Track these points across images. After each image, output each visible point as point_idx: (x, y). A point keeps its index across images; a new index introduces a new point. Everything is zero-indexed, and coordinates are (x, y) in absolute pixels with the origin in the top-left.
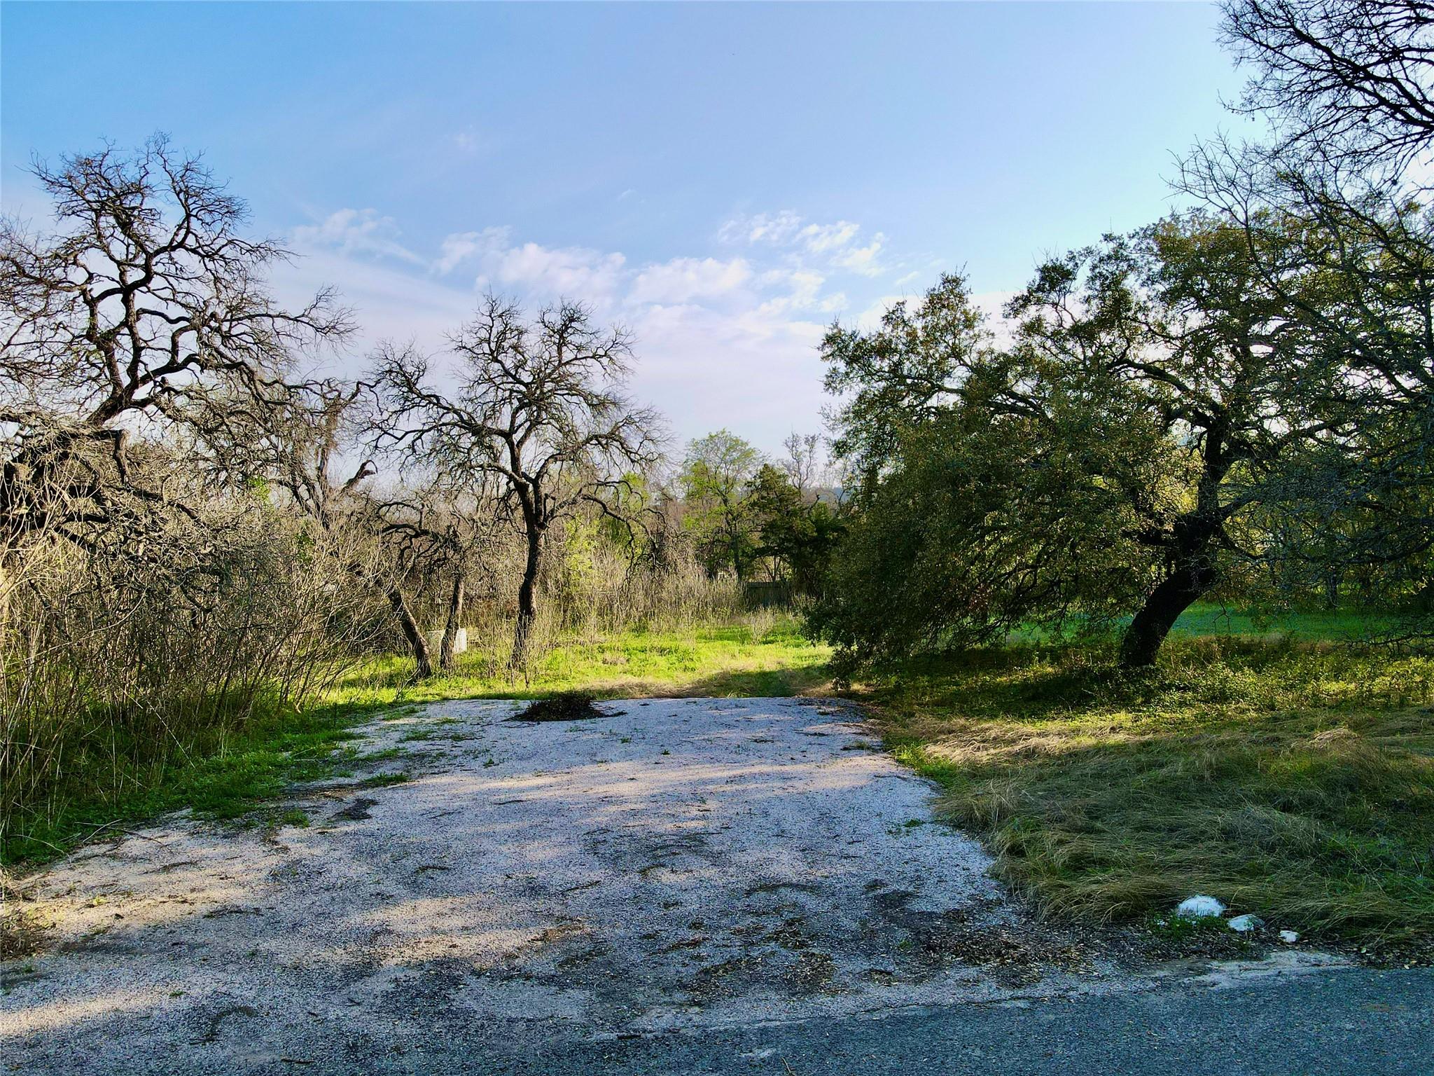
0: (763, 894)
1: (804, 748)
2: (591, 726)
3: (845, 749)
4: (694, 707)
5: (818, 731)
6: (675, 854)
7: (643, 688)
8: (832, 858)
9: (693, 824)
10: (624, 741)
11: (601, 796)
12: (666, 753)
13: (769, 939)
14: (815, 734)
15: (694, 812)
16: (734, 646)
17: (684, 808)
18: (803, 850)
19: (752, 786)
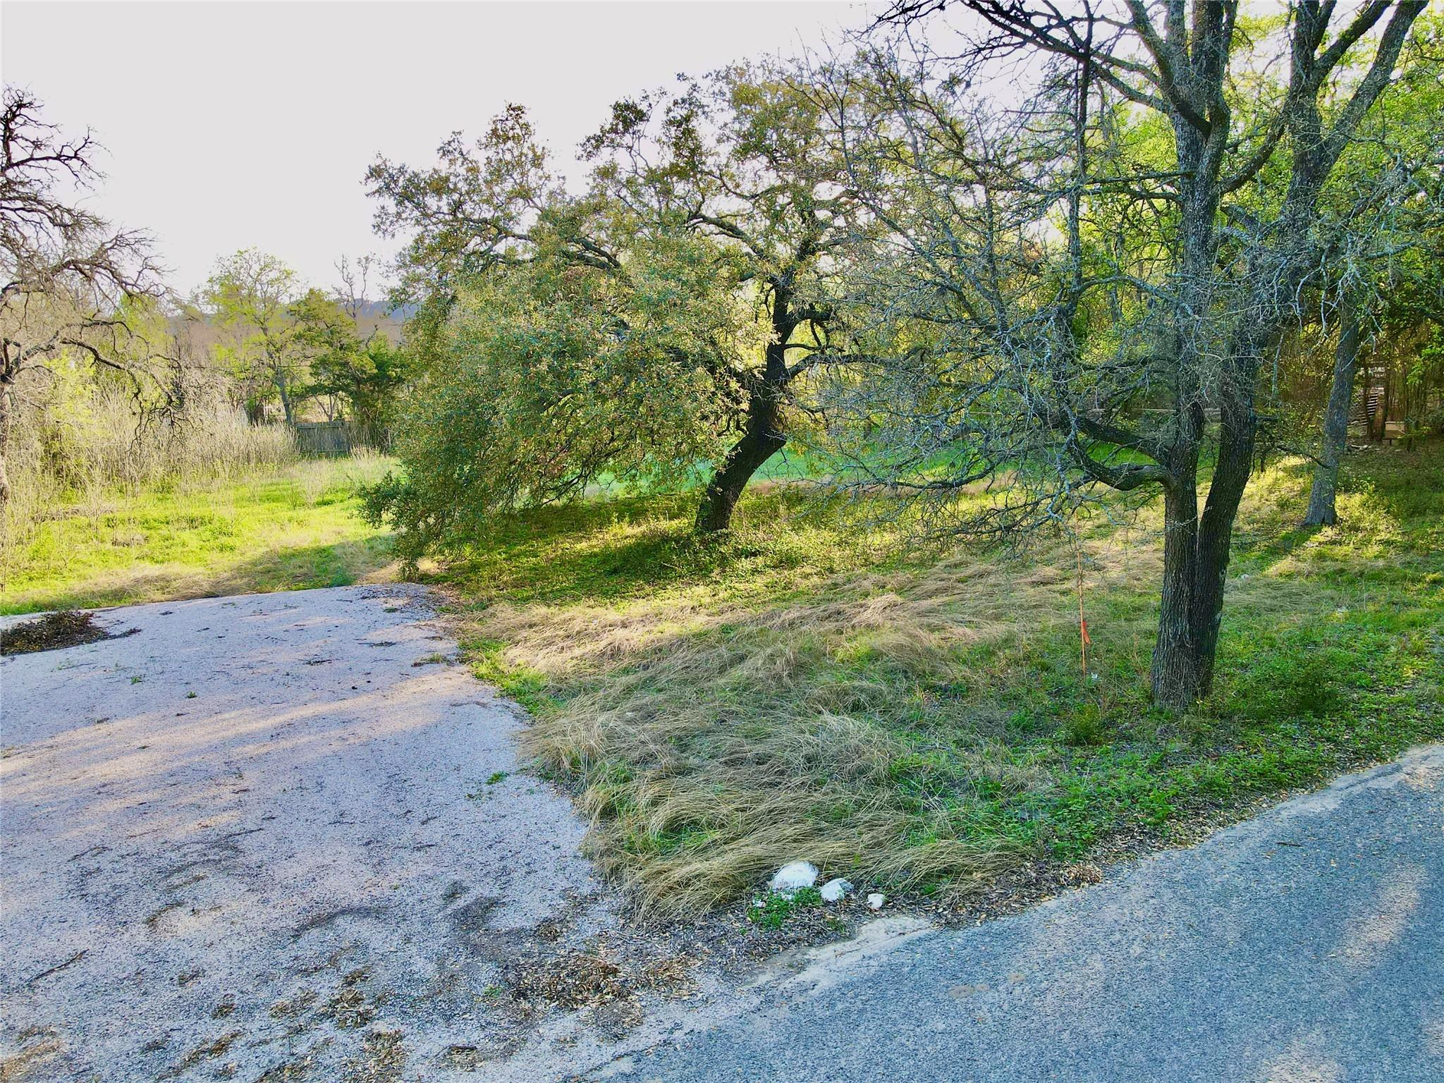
0: (315, 932)
1: (368, 667)
2: (91, 656)
3: (416, 665)
4: (231, 612)
5: (385, 639)
6: (198, 879)
7: (163, 583)
8: (402, 853)
9: (224, 818)
10: (135, 681)
11: (97, 783)
12: (192, 696)
13: (324, 1016)
14: (382, 644)
15: (227, 796)
16: (283, 511)
17: (214, 791)
18: (368, 844)
19: (303, 740)
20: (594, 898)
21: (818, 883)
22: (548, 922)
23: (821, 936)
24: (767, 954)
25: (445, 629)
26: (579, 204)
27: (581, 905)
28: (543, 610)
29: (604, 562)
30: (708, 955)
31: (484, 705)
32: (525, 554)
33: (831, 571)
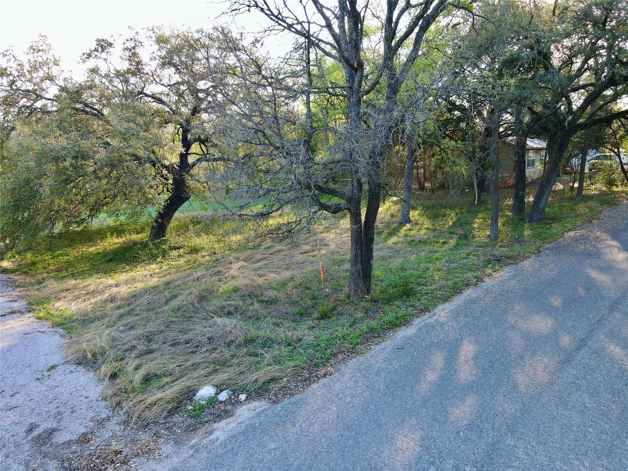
3: (2, 315)
20: (108, 419)
21: (217, 394)
22: (85, 434)
23: (219, 417)
24: (195, 430)
25: (18, 296)
26: (80, 84)
27: (101, 423)
28: (73, 282)
29: (105, 256)
30: (167, 435)
31: (43, 332)
32: (61, 255)
33: (215, 253)
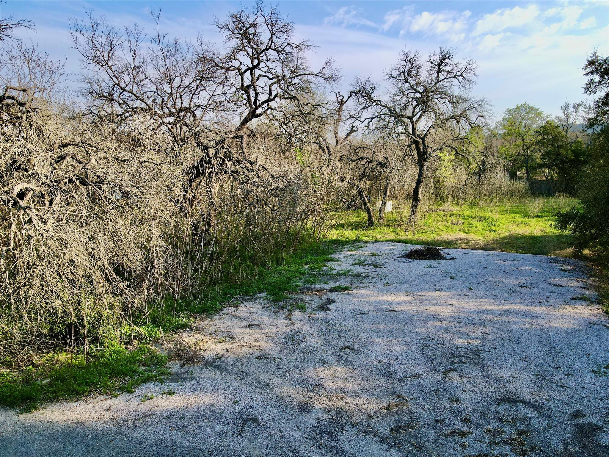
0: (507, 405)
1: (548, 294)
2: (437, 265)
3: (573, 299)
4: (491, 258)
5: (558, 283)
6: (463, 363)
7: (467, 241)
8: (553, 385)
9: (477, 342)
10: (451, 278)
11: (433, 313)
12: (471, 289)
13: (506, 443)
14: (556, 285)
15: (479, 333)
16: (518, 218)
17: (474, 329)
18: (537, 375)
19: (513, 319)
